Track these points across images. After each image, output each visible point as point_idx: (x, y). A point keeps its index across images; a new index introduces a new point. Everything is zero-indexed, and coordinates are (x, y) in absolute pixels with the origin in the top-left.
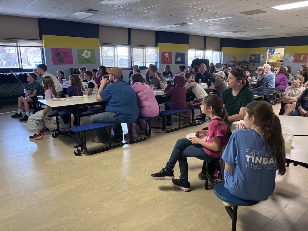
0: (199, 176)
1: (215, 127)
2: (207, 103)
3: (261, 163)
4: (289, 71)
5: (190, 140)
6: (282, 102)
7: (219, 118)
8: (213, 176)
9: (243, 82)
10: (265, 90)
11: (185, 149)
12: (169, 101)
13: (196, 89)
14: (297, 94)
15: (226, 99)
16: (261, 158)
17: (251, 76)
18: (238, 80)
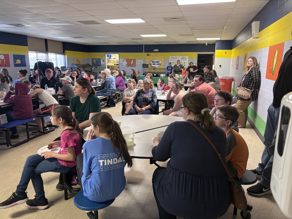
0: (57, 188)
1: (68, 138)
2: (56, 115)
3: (112, 164)
4: (124, 74)
5: (42, 155)
6: (123, 102)
7: (70, 128)
8: (71, 183)
9: (88, 90)
10: (108, 92)
11: (38, 165)
12: (12, 111)
13: (43, 95)
14: (133, 95)
15: (75, 106)
16: (111, 160)
17: (96, 78)
18: (84, 88)
